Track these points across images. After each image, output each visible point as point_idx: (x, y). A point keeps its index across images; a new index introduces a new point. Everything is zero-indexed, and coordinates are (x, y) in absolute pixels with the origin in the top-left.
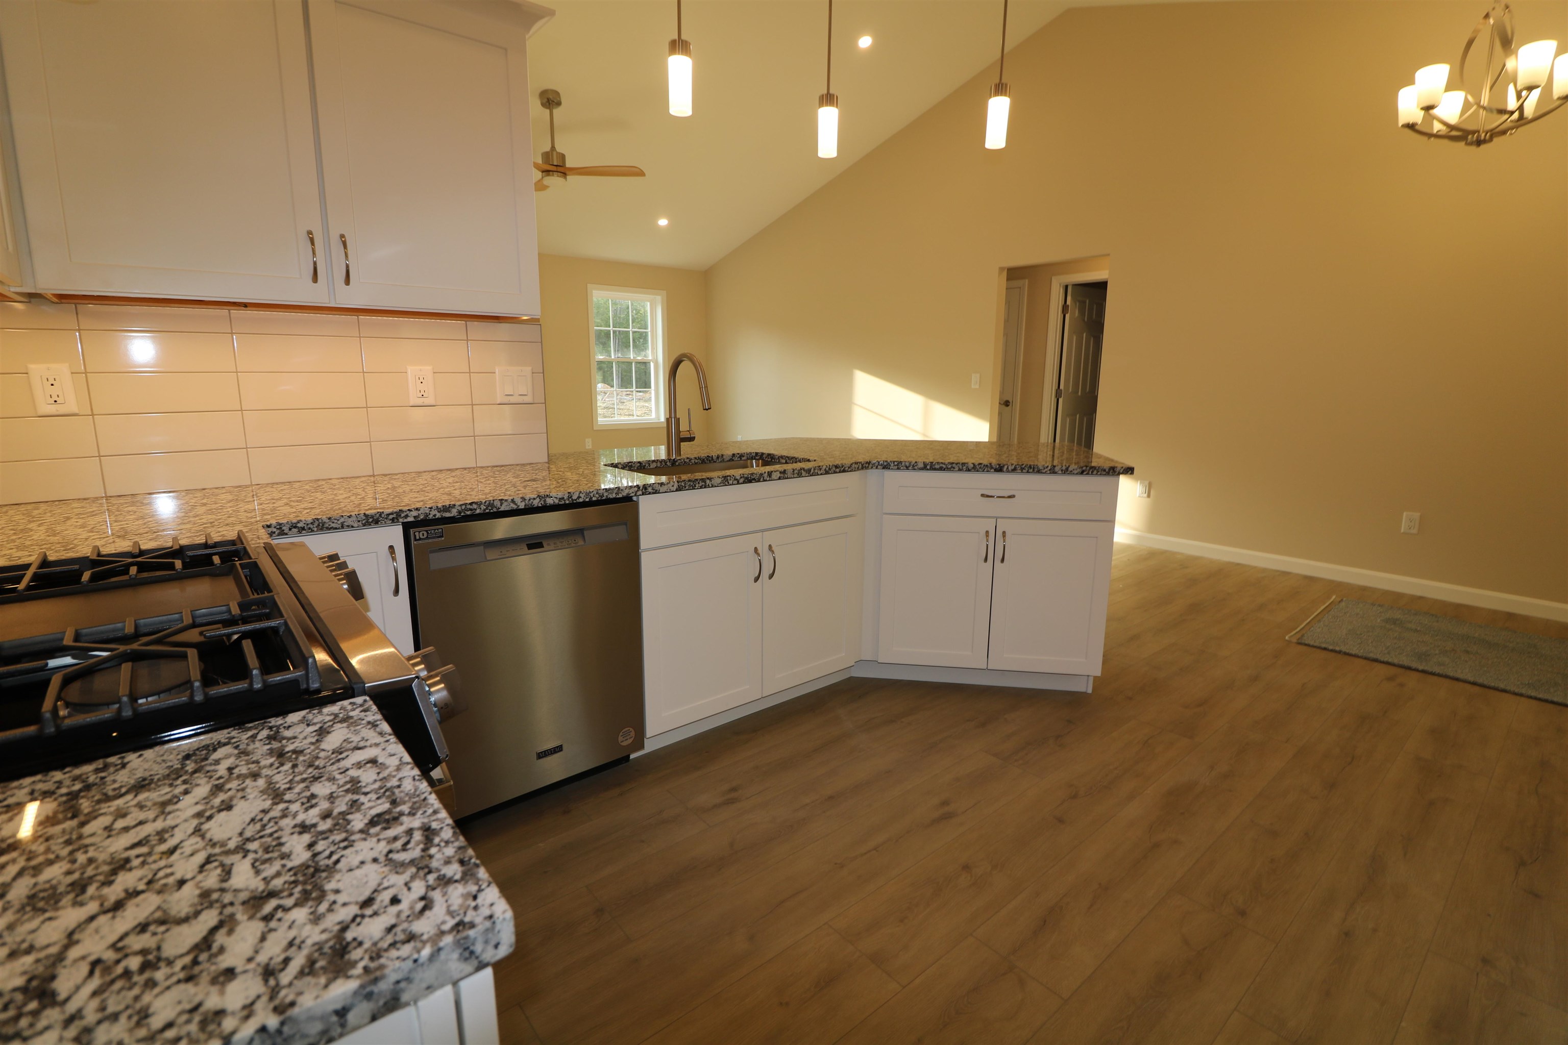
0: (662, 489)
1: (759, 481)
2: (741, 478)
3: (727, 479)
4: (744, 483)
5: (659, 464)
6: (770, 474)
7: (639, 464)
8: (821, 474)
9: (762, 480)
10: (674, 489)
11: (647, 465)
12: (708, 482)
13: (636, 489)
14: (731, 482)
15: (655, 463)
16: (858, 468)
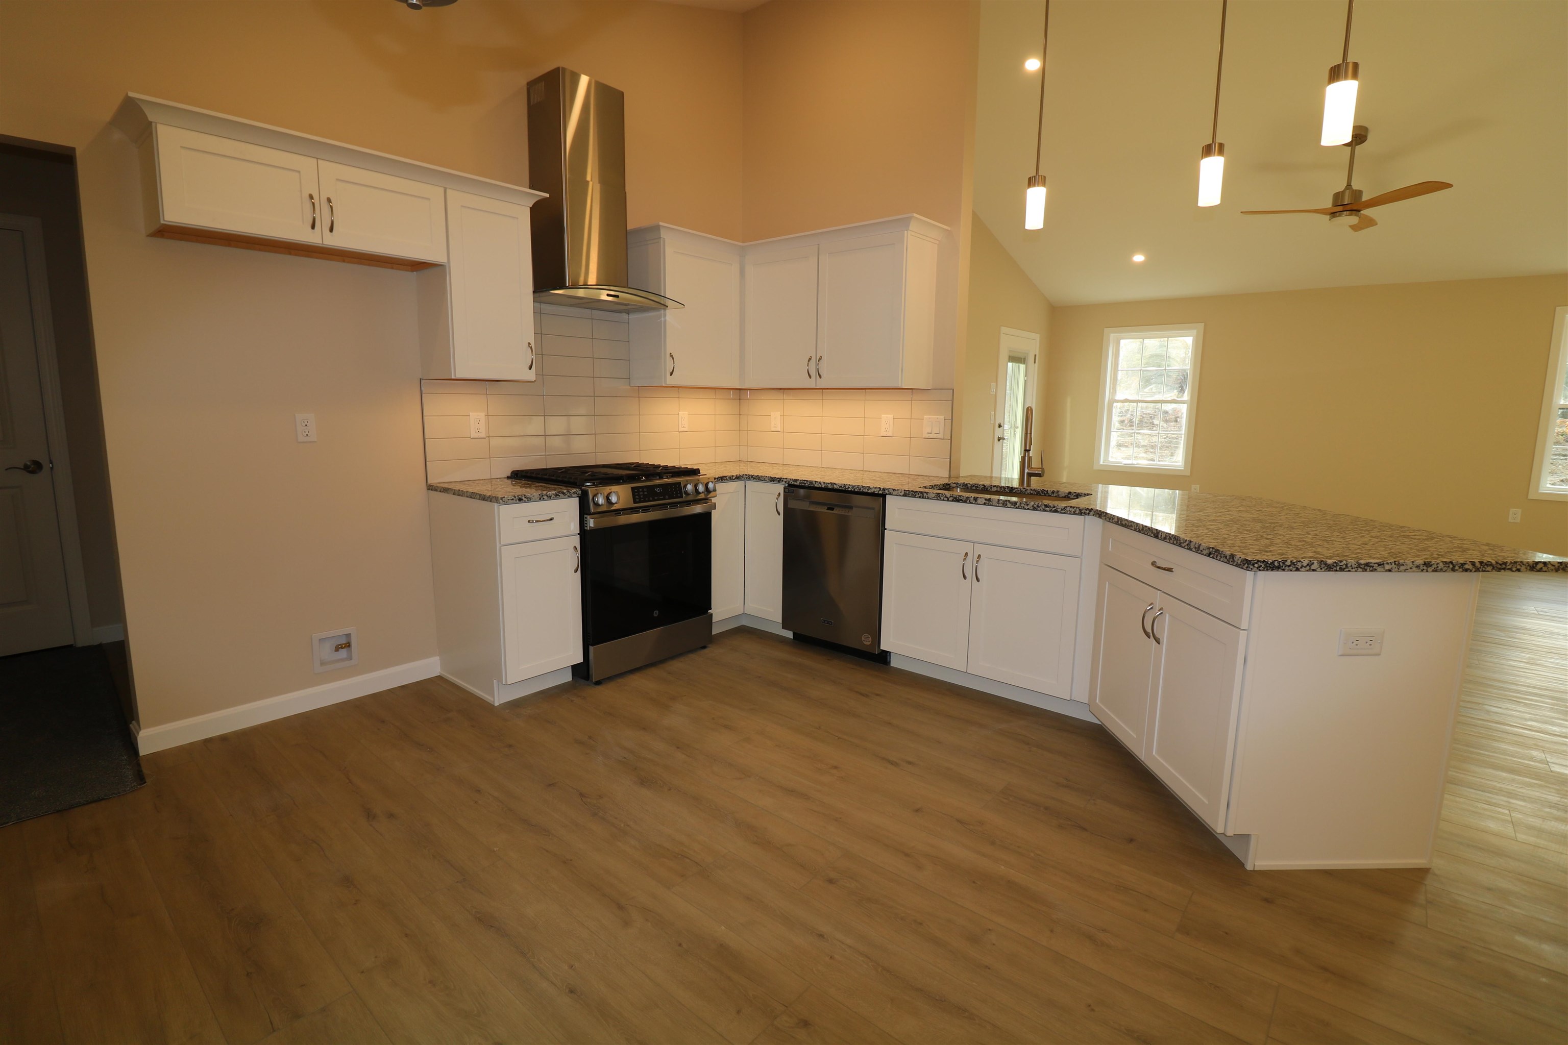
0: (894, 493)
1: (965, 502)
2: (951, 497)
3: (940, 496)
4: (952, 501)
5: (999, 489)
6: (976, 499)
7: (983, 486)
8: (1028, 509)
9: (968, 501)
10: (902, 494)
11: (989, 488)
12: (925, 494)
13: (879, 489)
14: (942, 498)
15: (995, 488)
16: (1074, 512)
